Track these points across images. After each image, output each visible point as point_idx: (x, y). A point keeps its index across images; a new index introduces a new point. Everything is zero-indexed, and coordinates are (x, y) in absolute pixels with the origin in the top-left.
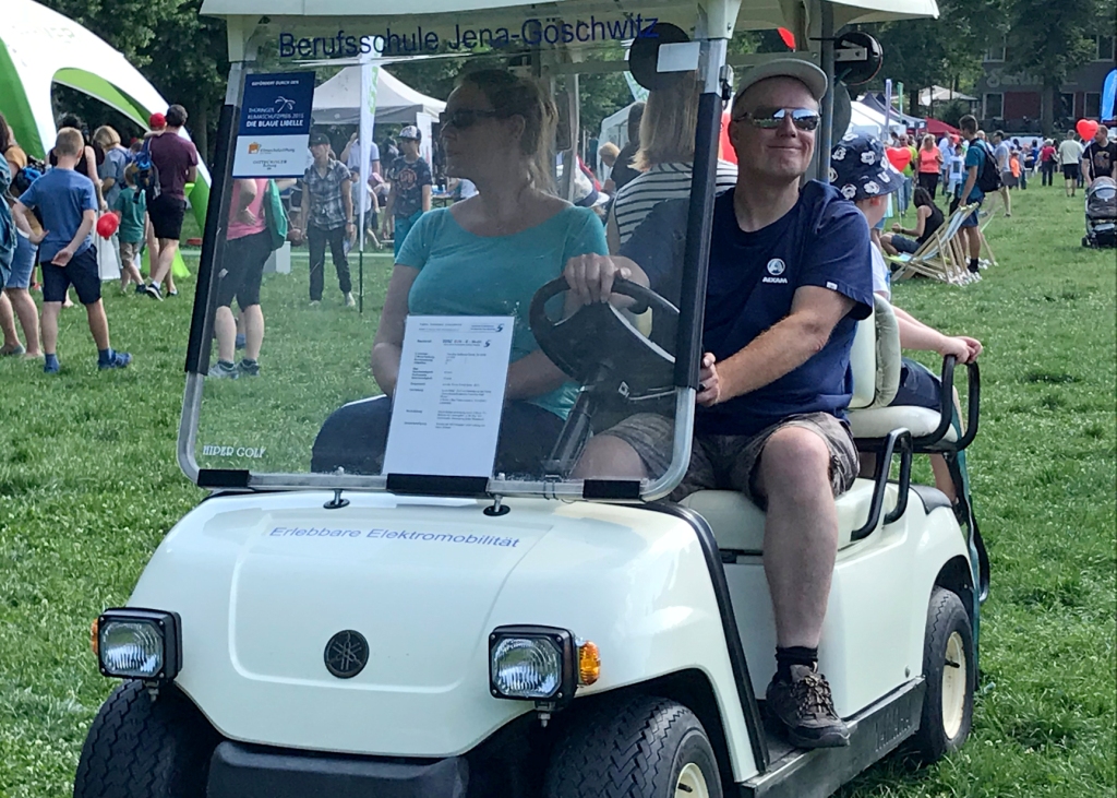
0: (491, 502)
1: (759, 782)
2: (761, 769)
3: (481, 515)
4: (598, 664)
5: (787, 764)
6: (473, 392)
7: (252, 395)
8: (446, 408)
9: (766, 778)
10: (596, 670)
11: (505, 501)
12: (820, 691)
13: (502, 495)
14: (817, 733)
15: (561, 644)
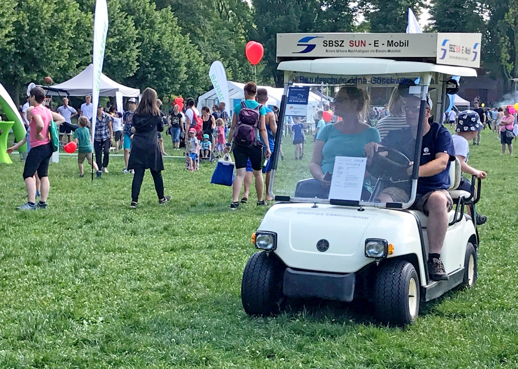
0: (359, 208)
1: (427, 286)
2: (427, 283)
3: (357, 211)
4: (393, 249)
5: (433, 284)
6: (355, 178)
7: (44, 218)
8: (347, 182)
9: (429, 286)
10: (393, 251)
11: (363, 208)
12: (441, 265)
13: (363, 206)
14: (441, 276)
15: (385, 243)
